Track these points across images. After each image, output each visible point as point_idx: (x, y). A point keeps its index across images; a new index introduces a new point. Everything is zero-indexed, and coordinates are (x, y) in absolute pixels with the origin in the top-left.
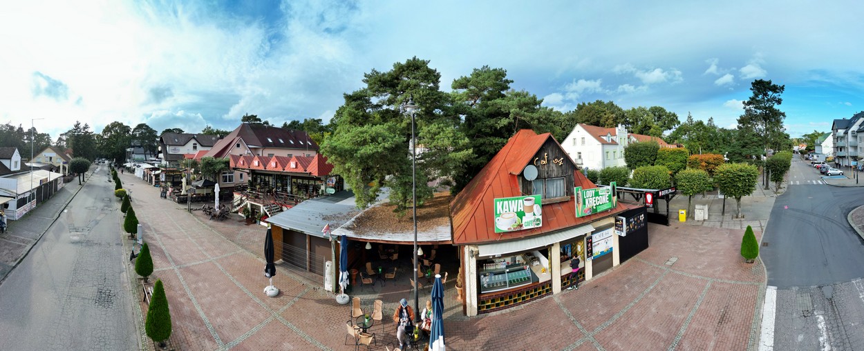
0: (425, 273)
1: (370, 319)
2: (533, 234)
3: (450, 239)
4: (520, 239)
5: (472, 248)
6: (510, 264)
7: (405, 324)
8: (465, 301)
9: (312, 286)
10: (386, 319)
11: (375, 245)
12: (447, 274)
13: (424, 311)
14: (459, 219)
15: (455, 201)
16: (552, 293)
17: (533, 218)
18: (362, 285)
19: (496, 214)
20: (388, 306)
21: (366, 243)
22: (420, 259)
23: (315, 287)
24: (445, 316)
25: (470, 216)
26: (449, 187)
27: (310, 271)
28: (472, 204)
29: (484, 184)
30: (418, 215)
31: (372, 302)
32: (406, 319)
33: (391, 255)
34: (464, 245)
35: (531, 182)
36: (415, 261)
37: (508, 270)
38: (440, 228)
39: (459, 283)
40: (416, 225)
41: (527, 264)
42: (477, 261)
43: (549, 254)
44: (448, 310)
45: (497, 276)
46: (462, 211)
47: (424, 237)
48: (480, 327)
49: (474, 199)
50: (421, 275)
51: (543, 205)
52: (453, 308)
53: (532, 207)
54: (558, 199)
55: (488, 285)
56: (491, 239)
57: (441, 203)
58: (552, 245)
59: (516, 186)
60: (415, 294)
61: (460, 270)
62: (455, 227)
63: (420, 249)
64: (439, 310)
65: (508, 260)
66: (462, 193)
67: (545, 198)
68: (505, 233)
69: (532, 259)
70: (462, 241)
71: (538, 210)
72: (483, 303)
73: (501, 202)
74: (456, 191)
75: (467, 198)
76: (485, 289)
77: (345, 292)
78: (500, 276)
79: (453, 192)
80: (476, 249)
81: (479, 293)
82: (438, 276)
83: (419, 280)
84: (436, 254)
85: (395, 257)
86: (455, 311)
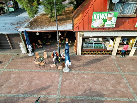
0: (62, 42)
1: (43, 58)
2: (109, 30)
3: (72, 29)
4: (102, 31)
5: (81, 33)
6: (96, 41)
7: (55, 57)
8: (77, 51)
9: (16, 54)
10: (49, 57)
11: (40, 33)
12: (70, 42)
13: (62, 53)
14: (76, 21)
15: (75, 12)
16: (111, 55)
17: (111, 23)
18: (38, 48)
19: (93, 20)
20: (49, 53)
21: (36, 32)
22: (60, 37)
23: (18, 54)
24: (70, 55)
25: (81, 19)
26: (73, 5)
27: (13, 49)
28: (83, 14)
29: (90, 4)
30: (58, 19)
31: (43, 53)
32: (56, 56)
33: (48, 36)
34: (78, 32)
35: (114, 4)
36: (58, 38)
37: (94, 43)
38: (68, 25)
39: (75, 45)
40: (57, 23)
41: (103, 42)
42: (82, 38)
43: (115, 40)
44: (70, 53)
45: (89, 44)
46: (78, 17)
47: (61, 28)
48: (81, 58)
49: (84, 12)
50: (61, 42)
51: (118, 18)
52: (72, 53)
53: (111, 18)
54: (128, 15)
55: (86, 47)
56: (89, 30)
57: (69, 13)
58: (117, 37)
59: (106, 6)
60: (58, 49)
61: (76, 41)
62: (74, 24)
63: (59, 33)
64: (68, 53)
65: (96, 39)
66: (78, 8)
67: (121, 14)
68: (96, 28)
69: (106, 40)
70: (77, 30)
71: (114, 20)
72: (83, 52)
73: (96, 14)
74: (76, 7)
75: (81, 11)
76: (85, 48)
77: (31, 52)
78: (91, 44)
79: (74, 8)
80: (83, 34)
81: (82, 49)
82: (67, 43)
83: (60, 44)
84: (66, 35)
85: (50, 37)
86: (73, 53)
